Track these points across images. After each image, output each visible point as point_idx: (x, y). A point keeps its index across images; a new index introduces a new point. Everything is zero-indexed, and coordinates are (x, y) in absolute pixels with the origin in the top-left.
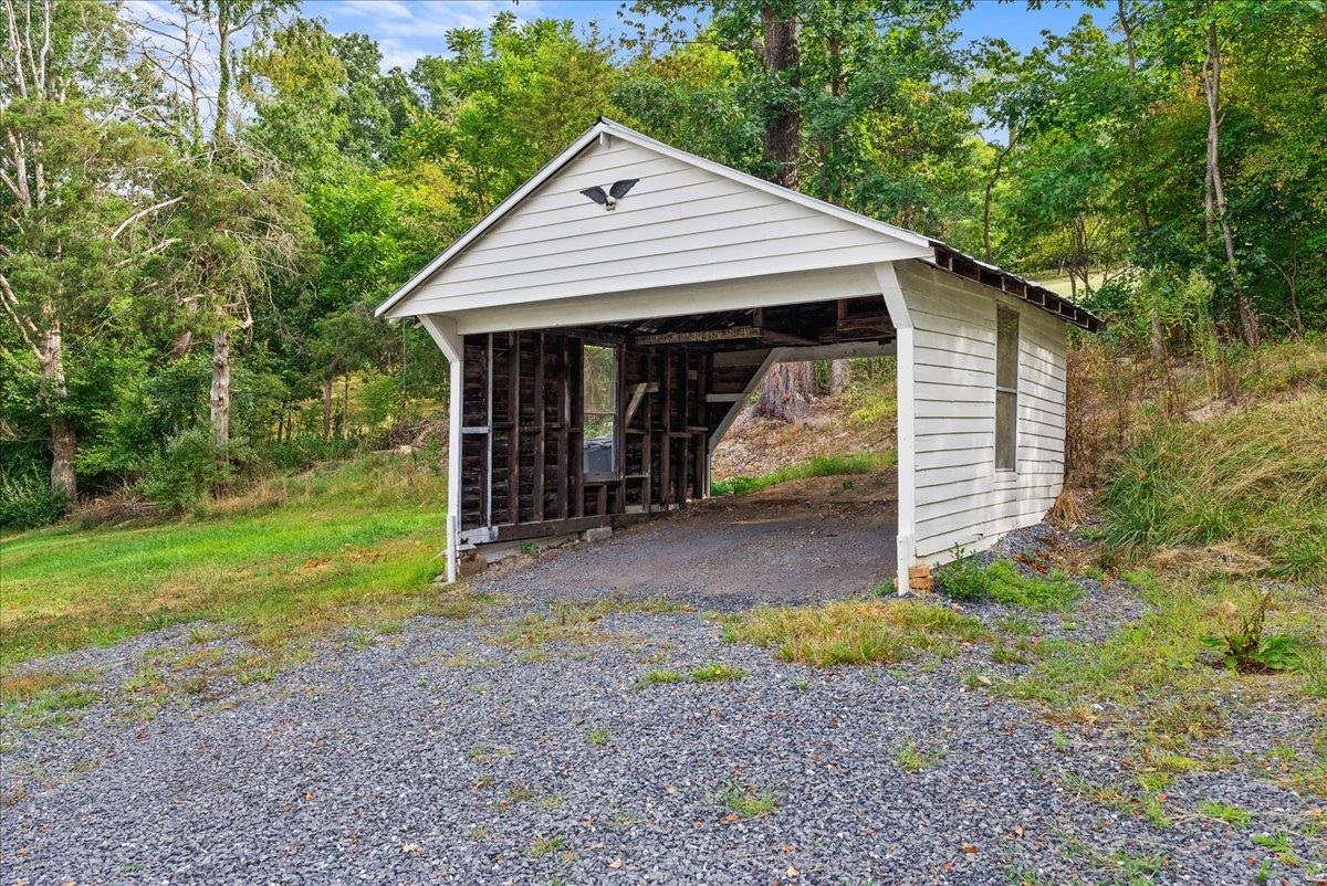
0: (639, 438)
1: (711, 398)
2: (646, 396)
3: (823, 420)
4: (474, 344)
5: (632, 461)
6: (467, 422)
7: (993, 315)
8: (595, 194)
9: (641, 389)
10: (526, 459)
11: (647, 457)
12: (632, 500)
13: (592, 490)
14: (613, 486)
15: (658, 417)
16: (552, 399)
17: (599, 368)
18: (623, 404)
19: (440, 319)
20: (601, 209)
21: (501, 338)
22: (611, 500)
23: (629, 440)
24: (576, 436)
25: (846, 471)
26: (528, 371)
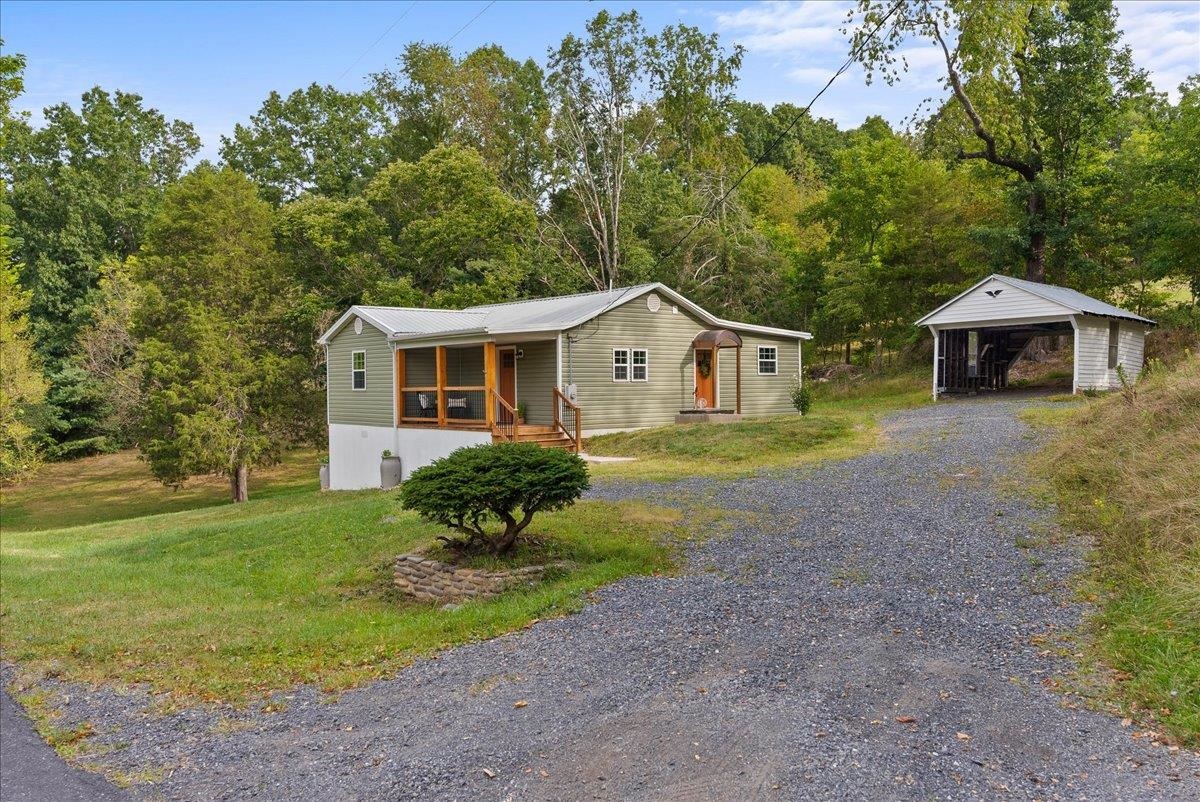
0: (984, 363)
1: (1008, 350)
2: (989, 348)
3: (1054, 360)
4: (941, 332)
5: (982, 371)
6: (939, 356)
7: (1108, 323)
8: (990, 293)
9: (987, 346)
10: (953, 368)
11: (987, 370)
12: (982, 385)
13: (971, 379)
14: (977, 379)
15: (990, 356)
16: (960, 350)
17: (973, 339)
18: (980, 351)
19: (934, 326)
20: (991, 297)
21: (947, 331)
22: (976, 384)
23: (981, 364)
24: (966, 361)
25: (1063, 377)
26: (954, 340)
